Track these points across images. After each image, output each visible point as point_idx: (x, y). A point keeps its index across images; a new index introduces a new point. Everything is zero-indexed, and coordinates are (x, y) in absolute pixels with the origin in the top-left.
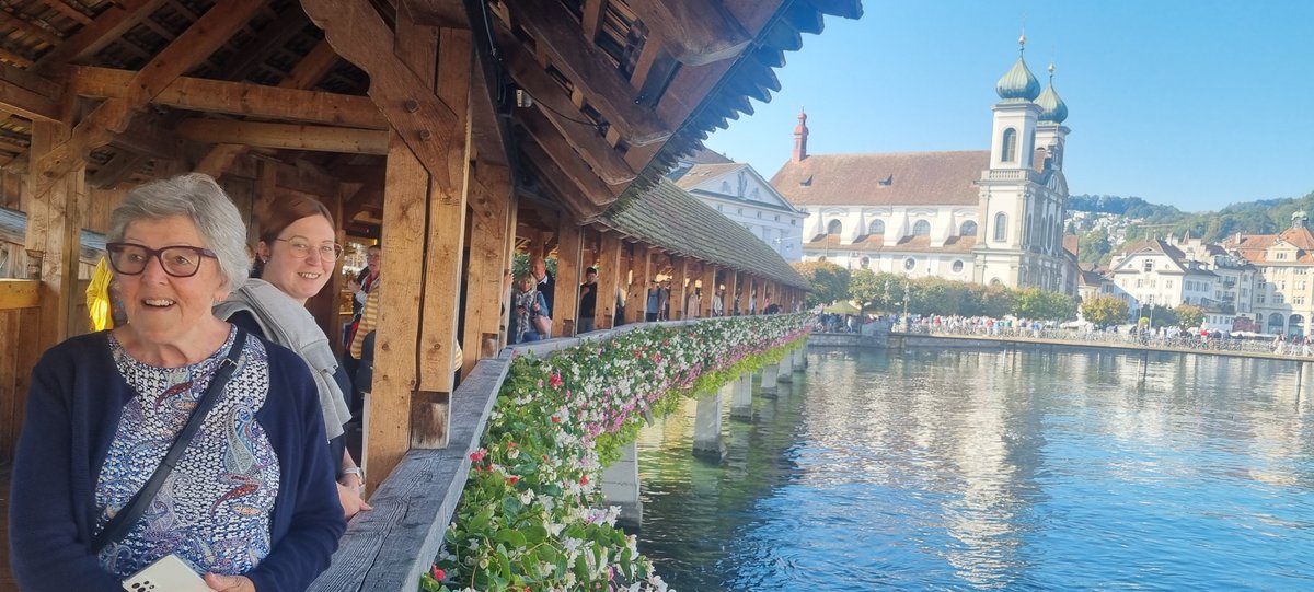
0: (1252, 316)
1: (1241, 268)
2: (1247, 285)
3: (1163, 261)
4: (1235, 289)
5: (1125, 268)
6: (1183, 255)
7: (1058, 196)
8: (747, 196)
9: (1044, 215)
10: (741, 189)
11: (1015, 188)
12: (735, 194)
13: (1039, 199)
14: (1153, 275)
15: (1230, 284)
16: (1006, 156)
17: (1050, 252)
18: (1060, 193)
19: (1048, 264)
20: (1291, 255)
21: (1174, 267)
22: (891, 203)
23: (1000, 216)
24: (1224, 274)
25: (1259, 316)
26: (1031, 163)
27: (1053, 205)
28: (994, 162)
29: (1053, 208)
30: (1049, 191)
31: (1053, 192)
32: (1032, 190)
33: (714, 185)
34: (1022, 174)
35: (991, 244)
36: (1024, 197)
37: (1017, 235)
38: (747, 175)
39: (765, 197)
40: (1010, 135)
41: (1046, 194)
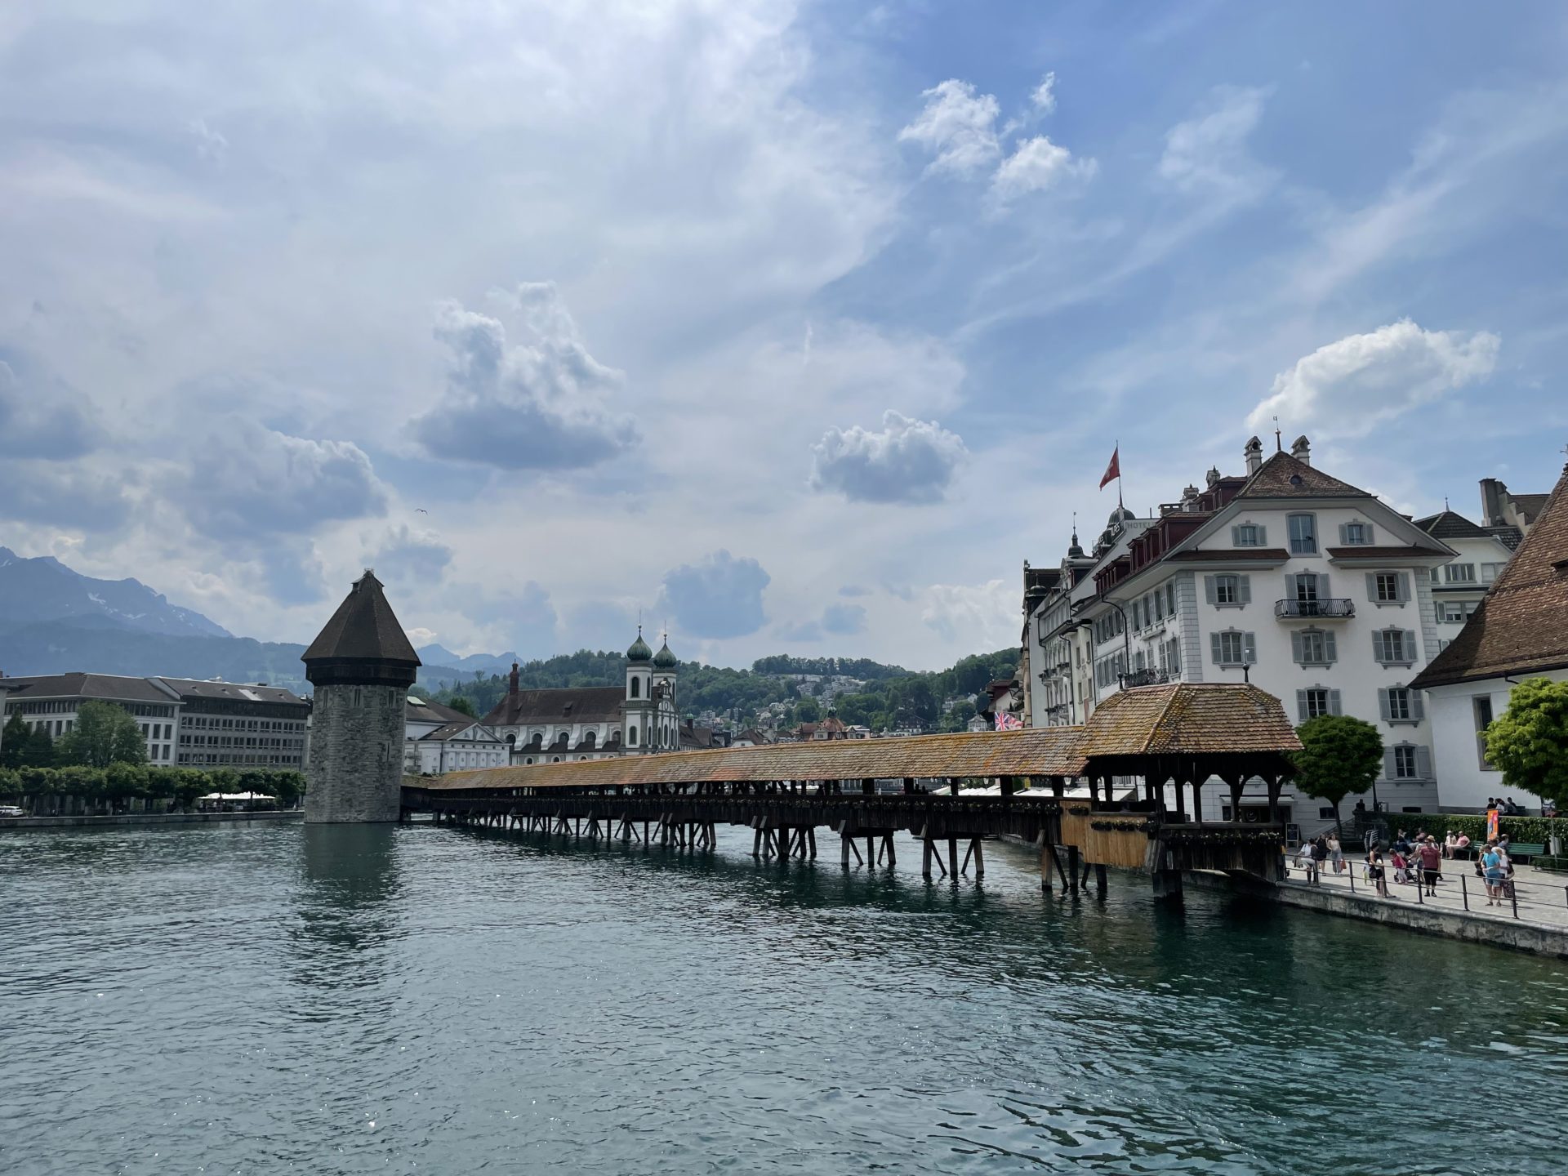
7: (670, 712)
8: (478, 738)
9: (659, 725)
10: (474, 736)
11: (639, 712)
12: (471, 738)
13: (655, 718)
16: (635, 693)
17: (666, 747)
18: (672, 710)
22: (572, 722)
23: (633, 730)
26: (648, 696)
27: (667, 719)
28: (628, 698)
29: (666, 721)
30: (662, 711)
31: (666, 712)
32: (649, 712)
33: (461, 736)
34: (643, 704)
35: (628, 745)
36: (644, 717)
37: (642, 739)
38: (477, 729)
39: (487, 738)
40: (635, 681)
41: (660, 713)
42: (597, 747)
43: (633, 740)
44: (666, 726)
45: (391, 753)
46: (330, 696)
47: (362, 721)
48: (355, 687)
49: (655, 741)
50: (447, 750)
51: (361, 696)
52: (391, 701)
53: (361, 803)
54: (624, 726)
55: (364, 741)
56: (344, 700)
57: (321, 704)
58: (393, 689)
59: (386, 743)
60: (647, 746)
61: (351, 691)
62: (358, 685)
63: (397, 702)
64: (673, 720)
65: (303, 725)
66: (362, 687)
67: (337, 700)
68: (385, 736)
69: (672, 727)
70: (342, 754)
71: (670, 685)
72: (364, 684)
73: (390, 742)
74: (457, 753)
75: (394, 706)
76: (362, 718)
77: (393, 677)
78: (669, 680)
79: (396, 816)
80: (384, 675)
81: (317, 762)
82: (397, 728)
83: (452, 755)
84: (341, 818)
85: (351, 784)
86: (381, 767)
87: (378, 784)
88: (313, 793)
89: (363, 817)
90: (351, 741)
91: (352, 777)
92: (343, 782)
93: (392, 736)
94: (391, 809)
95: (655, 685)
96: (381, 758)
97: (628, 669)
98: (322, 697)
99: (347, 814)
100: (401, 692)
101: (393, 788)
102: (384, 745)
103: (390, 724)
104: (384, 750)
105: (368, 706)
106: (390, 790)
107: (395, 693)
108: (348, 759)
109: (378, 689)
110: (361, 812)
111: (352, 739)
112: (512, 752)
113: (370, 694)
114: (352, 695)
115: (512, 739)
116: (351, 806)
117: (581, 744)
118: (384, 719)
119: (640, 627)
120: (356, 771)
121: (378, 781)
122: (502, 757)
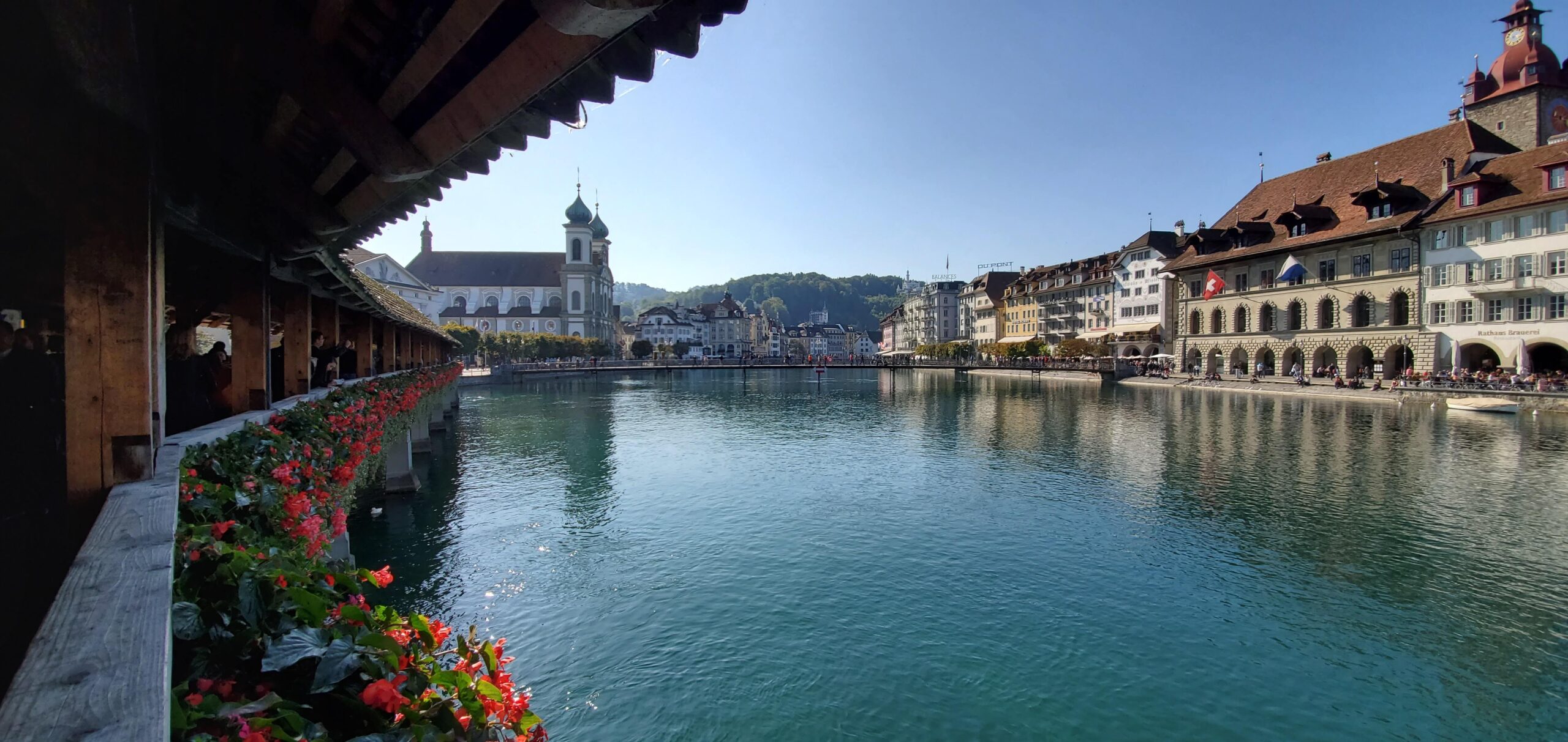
0: (711, 347)
1: (703, 321)
2: (707, 330)
3: (666, 319)
4: (702, 333)
5: (647, 323)
6: (676, 314)
7: (608, 281)
9: (601, 293)
10: (384, 274)
11: (583, 276)
13: (598, 284)
14: (662, 327)
15: (699, 330)
16: (575, 256)
17: (606, 315)
18: (609, 279)
19: (606, 323)
20: (726, 314)
21: (672, 322)
23: (576, 294)
24: (695, 324)
25: (714, 347)
26: (591, 261)
27: (606, 287)
28: (569, 260)
30: (603, 279)
32: (592, 278)
34: (586, 268)
35: (570, 311)
36: (588, 282)
37: (587, 304)
38: (387, 263)
39: (404, 280)
40: (577, 243)
41: (601, 280)
42: (533, 312)
43: (576, 306)
44: (605, 294)
49: (597, 308)
54: (565, 291)
60: (592, 313)
117: (513, 309)
119: (579, 186)
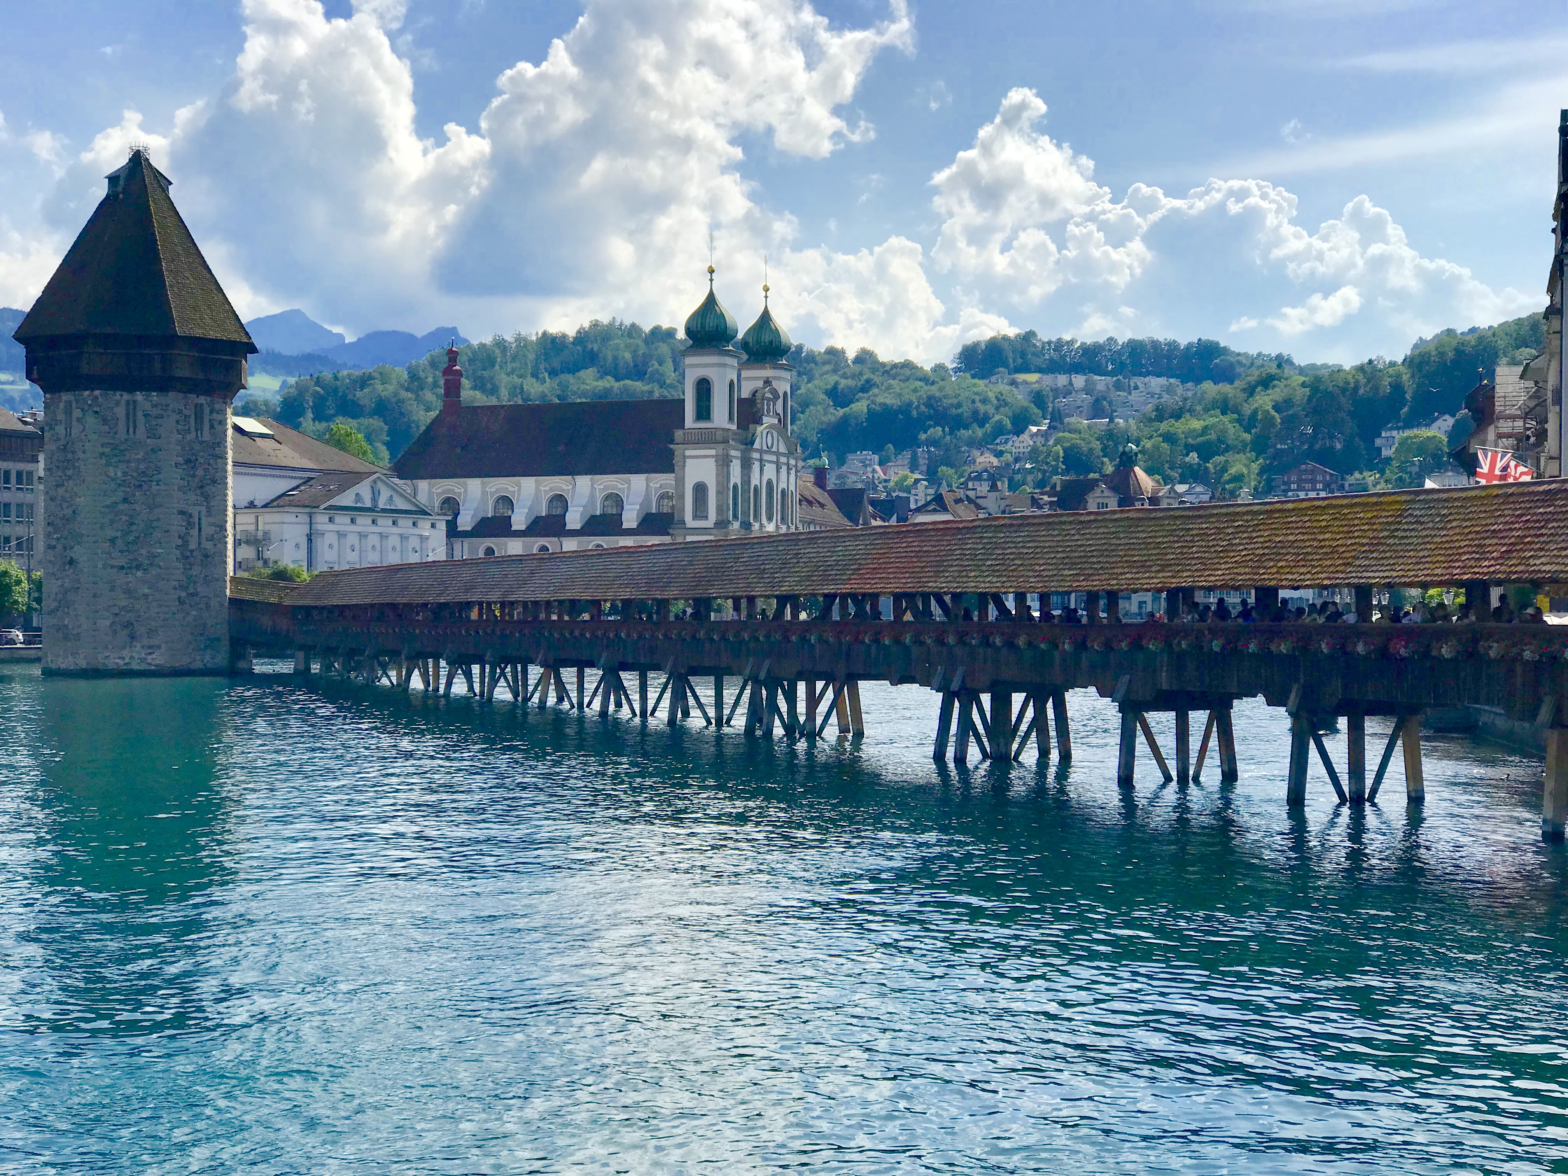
7: (778, 454)
8: (381, 505)
9: (755, 481)
10: (374, 500)
11: (713, 452)
12: (368, 504)
13: (746, 465)
16: (704, 411)
22: (574, 473)
23: (700, 490)
26: (731, 418)
27: (772, 467)
28: (689, 421)
29: (770, 471)
30: (761, 451)
31: (769, 451)
32: (733, 453)
33: (346, 499)
35: (690, 522)
36: (724, 463)
37: (720, 509)
38: (380, 485)
39: (401, 504)
40: (704, 388)
41: (756, 455)
42: (626, 525)
43: (700, 511)
44: (769, 483)
45: (208, 530)
46: (77, 413)
47: (142, 467)
48: (126, 396)
50: (319, 527)
51: (140, 414)
52: (199, 428)
53: (151, 632)
54: (680, 482)
55: (151, 508)
56: (105, 421)
57: (60, 429)
58: (202, 400)
59: (194, 511)
61: (118, 404)
62: (131, 390)
63: (212, 427)
64: (784, 468)
65: (30, 474)
66: (139, 396)
67: (91, 420)
68: (192, 497)
69: (783, 485)
70: (110, 533)
71: (776, 396)
72: (141, 390)
73: (203, 509)
74: (341, 535)
75: (206, 436)
76: (144, 460)
77: (201, 376)
78: (775, 384)
79: (221, 658)
80: (183, 371)
81: (59, 547)
82: (214, 482)
83: (330, 538)
84: (114, 661)
85: (129, 592)
86: (186, 557)
87: (183, 594)
88: (57, 609)
89: (158, 659)
90: (122, 507)
91: (130, 578)
92: (112, 589)
93: (207, 497)
94: (212, 643)
95: (745, 394)
96: (186, 543)
97: (689, 360)
98: (60, 416)
99: (125, 653)
100: (217, 406)
101: (214, 603)
102: (191, 516)
103: (200, 472)
104: (189, 523)
105: (152, 433)
106: (208, 607)
107: (207, 410)
108: (119, 542)
109: (173, 399)
110: (152, 648)
111: (125, 500)
112: (453, 532)
113: (155, 412)
114: (120, 411)
115: (451, 506)
116: (132, 637)
117: (591, 518)
118: (188, 461)
119: (712, 271)
120: (138, 567)
121: (182, 587)
122: (431, 544)
